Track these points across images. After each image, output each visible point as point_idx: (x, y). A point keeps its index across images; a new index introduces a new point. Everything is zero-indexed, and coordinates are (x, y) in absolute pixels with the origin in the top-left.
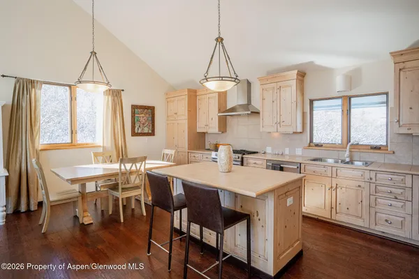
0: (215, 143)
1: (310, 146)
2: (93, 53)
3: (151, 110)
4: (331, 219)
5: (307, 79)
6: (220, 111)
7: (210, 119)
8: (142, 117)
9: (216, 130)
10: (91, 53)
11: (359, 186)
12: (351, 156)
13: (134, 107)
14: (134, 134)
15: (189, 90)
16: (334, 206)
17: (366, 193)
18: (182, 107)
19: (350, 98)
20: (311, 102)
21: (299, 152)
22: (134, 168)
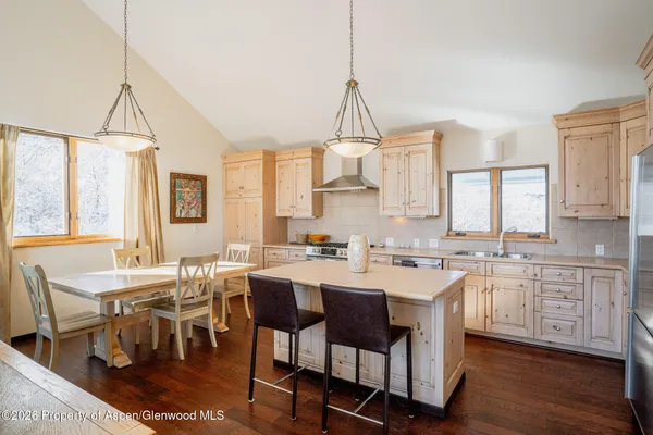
0: (305, 233)
1: (448, 235)
2: (126, 87)
3: (200, 181)
4: (485, 332)
5: (446, 143)
6: (314, 185)
7: (299, 197)
8: (188, 192)
9: (309, 214)
10: (123, 86)
11: (522, 286)
12: (505, 248)
13: (174, 177)
14: (174, 219)
15: (266, 153)
16: (488, 314)
17: (529, 294)
18: (253, 178)
19: (501, 170)
20: (450, 174)
21: (434, 243)
22: (200, 273)
